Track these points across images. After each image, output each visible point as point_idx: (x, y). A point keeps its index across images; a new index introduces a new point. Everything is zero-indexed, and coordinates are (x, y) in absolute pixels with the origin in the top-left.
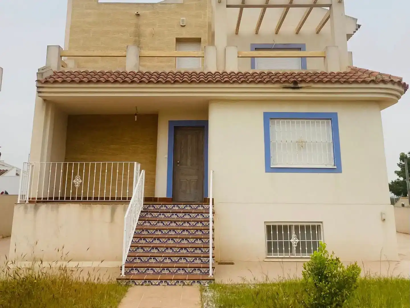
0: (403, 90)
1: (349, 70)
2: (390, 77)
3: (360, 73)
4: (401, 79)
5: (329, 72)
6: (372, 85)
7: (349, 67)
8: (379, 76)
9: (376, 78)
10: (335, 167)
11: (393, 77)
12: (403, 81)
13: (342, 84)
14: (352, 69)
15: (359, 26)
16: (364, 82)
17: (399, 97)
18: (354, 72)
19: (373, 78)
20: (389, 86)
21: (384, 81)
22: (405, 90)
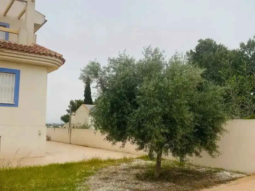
0: (62, 62)
1: (32, 45)
2: (56, 53)
3: (38, 48)
4: (62, 56)
5: (19, 44)
6: (43, 56)
7: (33, 43)
8: (48, 52)
9: (47, 52)
10: (14, 103)
11: (57, 53)
12: (63, 57)
13: (30, 53)
14: (34, 45)
15: (46, 21)
16: (39, 53)
17: (59, 66)
18: (35, 47)
19: (45, 52)
20: (54, 58)
21: (50, 55)
22: (64, 63)
